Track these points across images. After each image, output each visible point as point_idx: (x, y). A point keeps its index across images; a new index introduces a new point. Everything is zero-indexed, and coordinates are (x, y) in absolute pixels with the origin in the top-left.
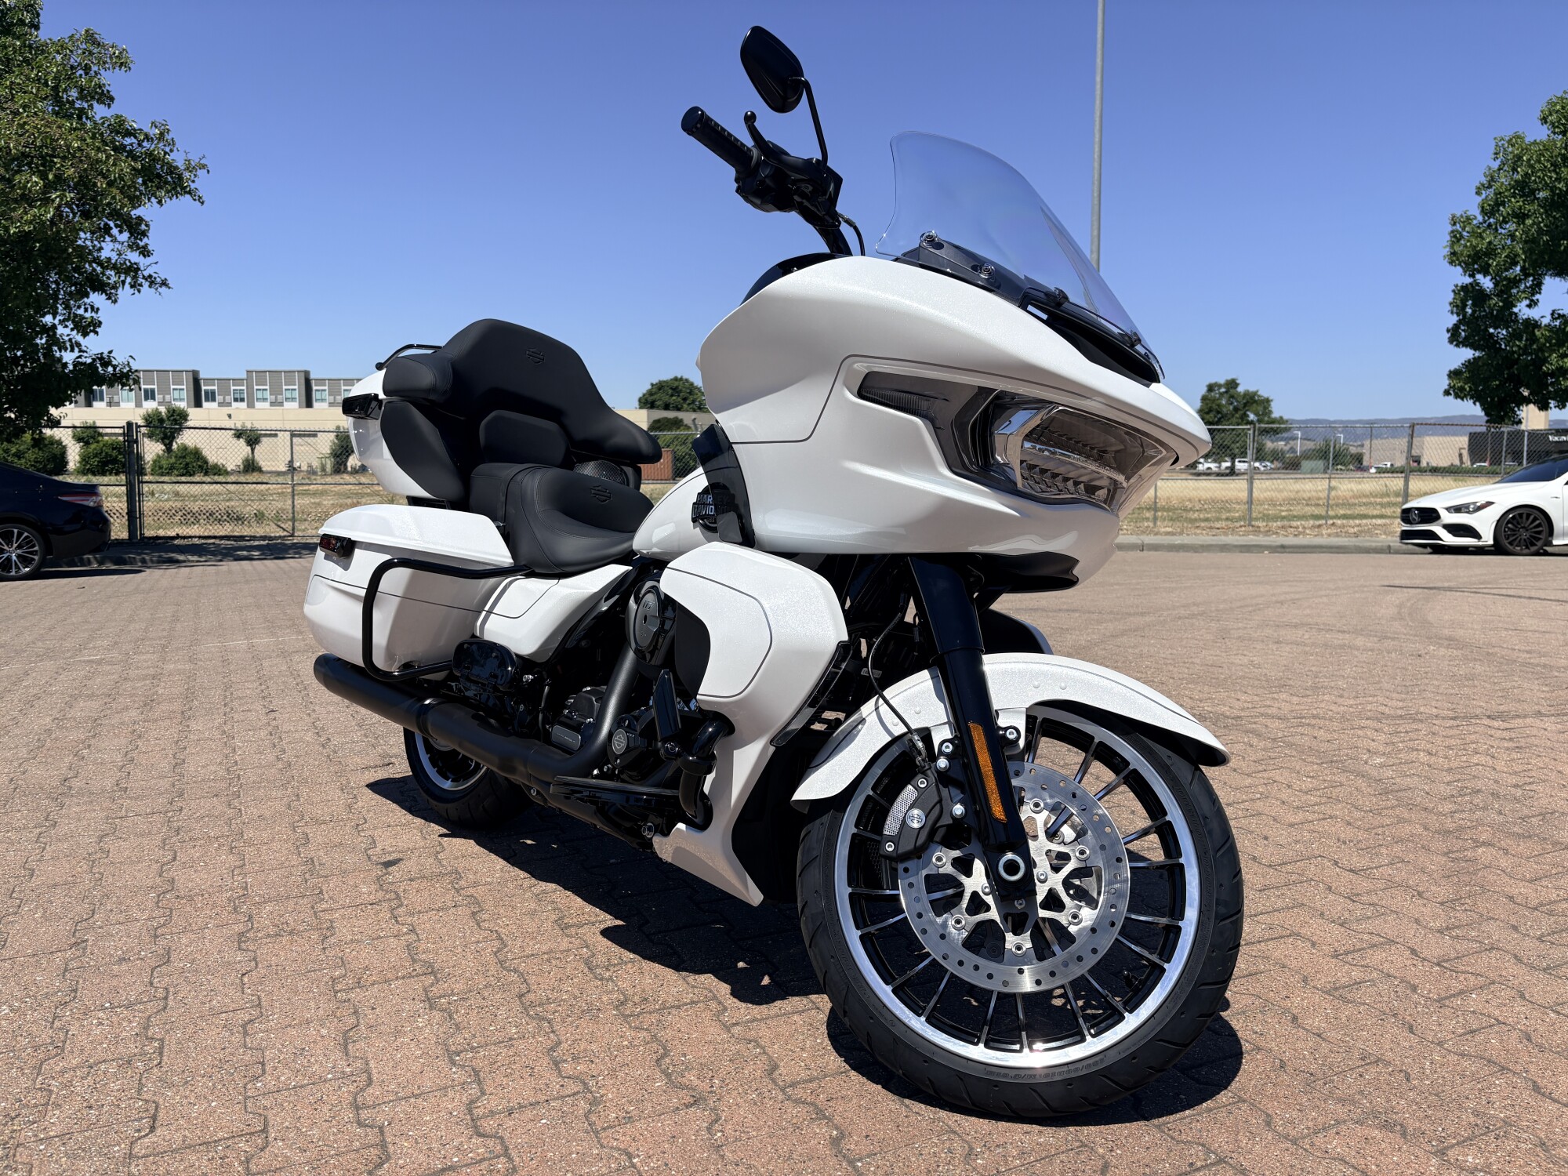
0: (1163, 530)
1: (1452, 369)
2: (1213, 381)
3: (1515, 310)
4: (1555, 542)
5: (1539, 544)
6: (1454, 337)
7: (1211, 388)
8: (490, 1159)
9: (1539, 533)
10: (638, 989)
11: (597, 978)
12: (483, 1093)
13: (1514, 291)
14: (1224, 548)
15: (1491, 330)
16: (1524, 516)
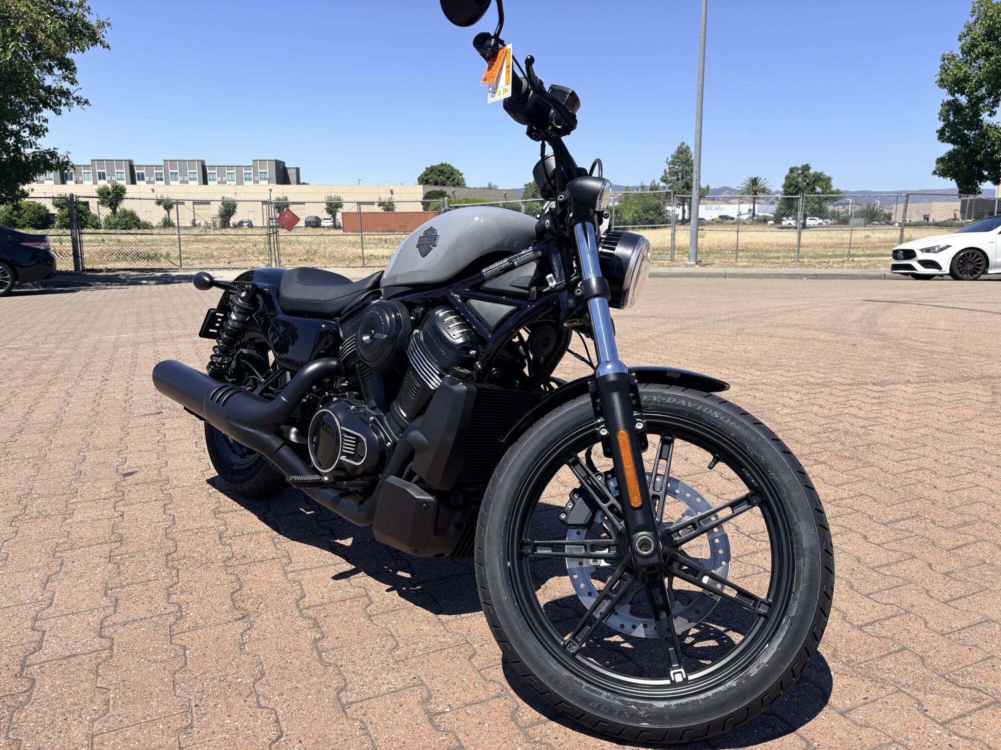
0: (741, 264)
1: (939, 157)
2: (793, 166)
3: (981, 118)
4: (990, 272)
5: (979, 273)
6: (941, 134)
7: (792, 170)
8: (100, 650)
9: (980, 265)
10: (243, 551)
11: (221, 544)
12: (115, 612)
13: (981, 105)
14: (778, 276)
15: (966, 132)
16: (971, 255)
